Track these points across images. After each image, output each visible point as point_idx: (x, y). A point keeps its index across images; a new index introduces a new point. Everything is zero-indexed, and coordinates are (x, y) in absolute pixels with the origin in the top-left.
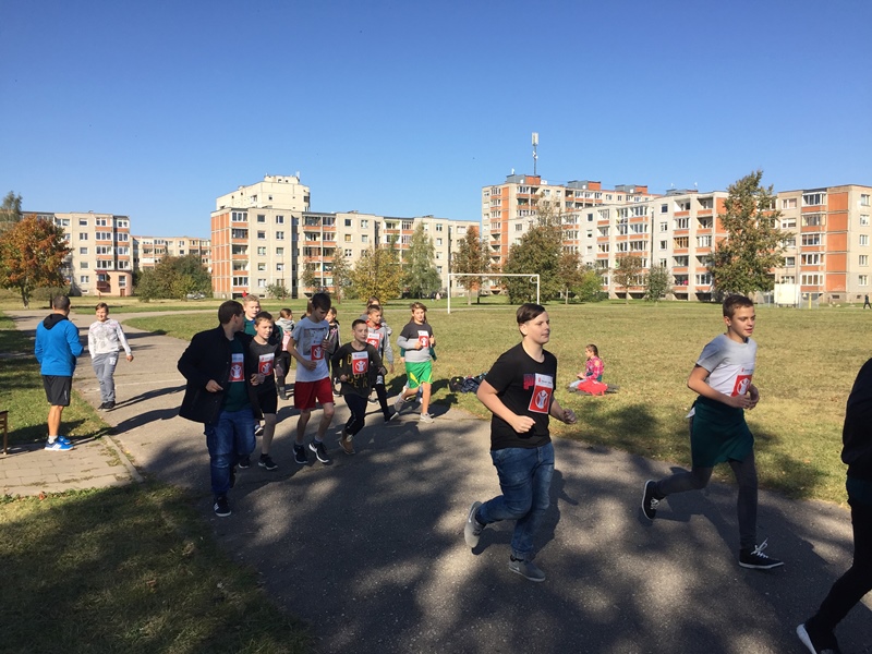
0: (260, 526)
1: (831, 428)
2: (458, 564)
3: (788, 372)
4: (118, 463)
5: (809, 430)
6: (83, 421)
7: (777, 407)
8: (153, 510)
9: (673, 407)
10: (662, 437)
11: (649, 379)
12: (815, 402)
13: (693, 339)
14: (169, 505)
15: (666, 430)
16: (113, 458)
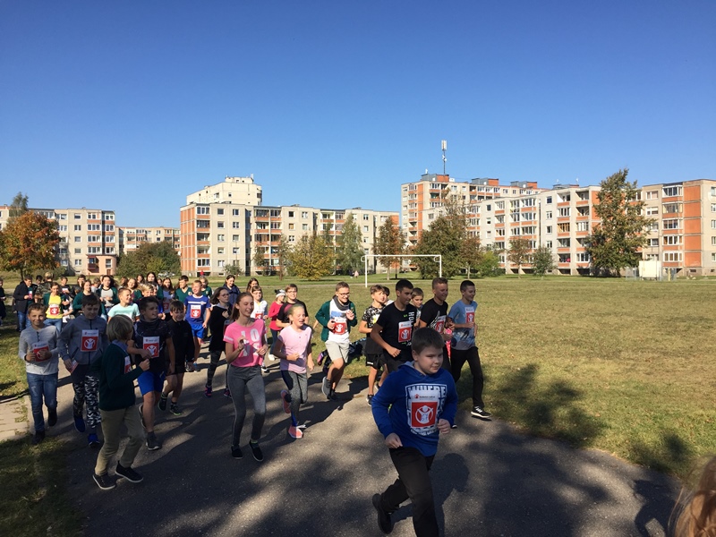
1: (633, 385)
2: (253, 510)
3: (620, 337)
4: (24, 419)
5: (614, 387)
6: (13, 383)
7: (596, 367)
8: (30, 460)
9: (509, 368)
10: (489, 393)
11: (502, 343)
12: (632, 362)
13: (556, 308)
14: (45, 456)
15: (494, 387)
16: (22, 415)
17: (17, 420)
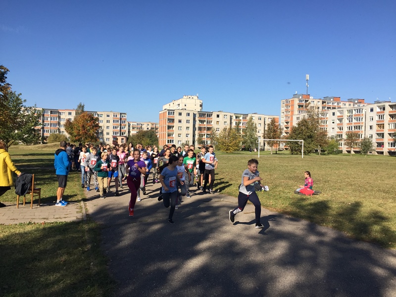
0: (121, 241)
4: (81, 212)
6: (76, 195)
8: (83, 232)
9: (344, 203)
10: (331, 216)
11: (339, 189)
13: (373, 172)
14: (90, 230)
15: (334, 213)
16: (80, 210)
17: (77, 212)
